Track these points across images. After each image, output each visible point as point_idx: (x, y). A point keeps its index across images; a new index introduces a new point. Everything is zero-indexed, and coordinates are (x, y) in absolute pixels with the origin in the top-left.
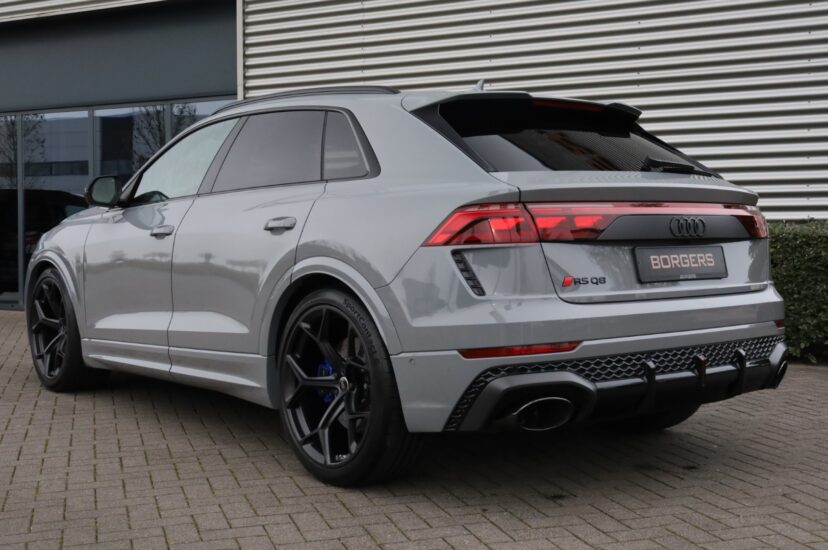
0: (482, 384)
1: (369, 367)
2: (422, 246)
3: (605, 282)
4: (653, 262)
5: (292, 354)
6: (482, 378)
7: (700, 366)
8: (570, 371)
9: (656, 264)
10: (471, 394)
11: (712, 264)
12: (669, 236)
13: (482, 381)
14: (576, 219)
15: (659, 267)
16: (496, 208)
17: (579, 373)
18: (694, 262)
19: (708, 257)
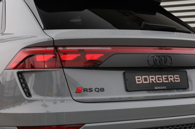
2: (5, 69)
3: (104, 91)
4: (137, 80)
9: (139, 81)
11: (179, 81)
15: (141, 82)
18: (165, 80)
19: (176, 77)
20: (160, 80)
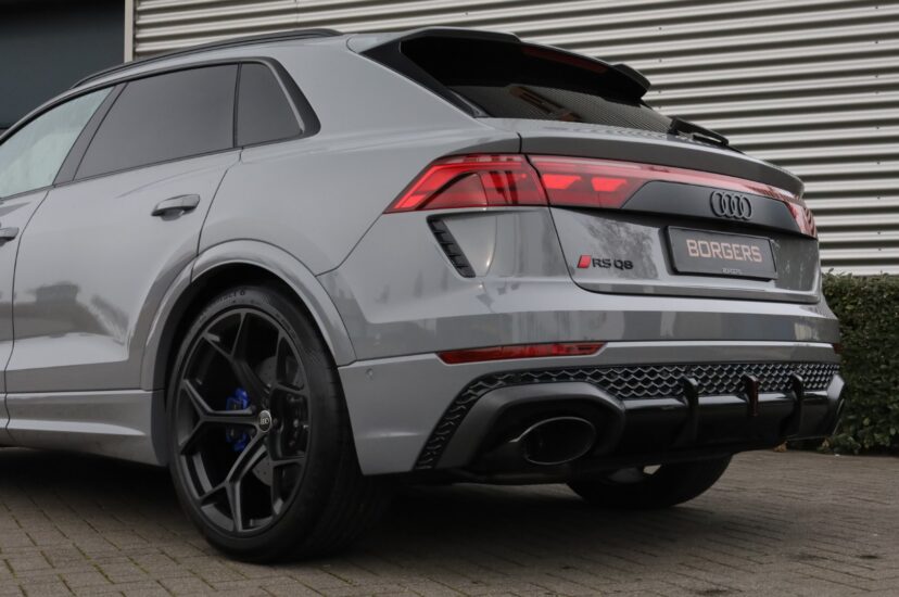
0: (473, 398)
1: (306, 392)
2: (384, 213)
3: (631, 266)
4: (690, 248)
5: (192, 376)
6: (470, 391)
7: (750, 389)
8: (590, 382)
9: (694, 251)
10: (455, 413)
11: (760, 260)
12: (710, 214)
13: (471, 395)
14: (594, 180)
15: (698, 255)
16: (488, 159)
17: (602, 385)
18: (738, 255)
19: (755, 251)
20: (729, 254)
